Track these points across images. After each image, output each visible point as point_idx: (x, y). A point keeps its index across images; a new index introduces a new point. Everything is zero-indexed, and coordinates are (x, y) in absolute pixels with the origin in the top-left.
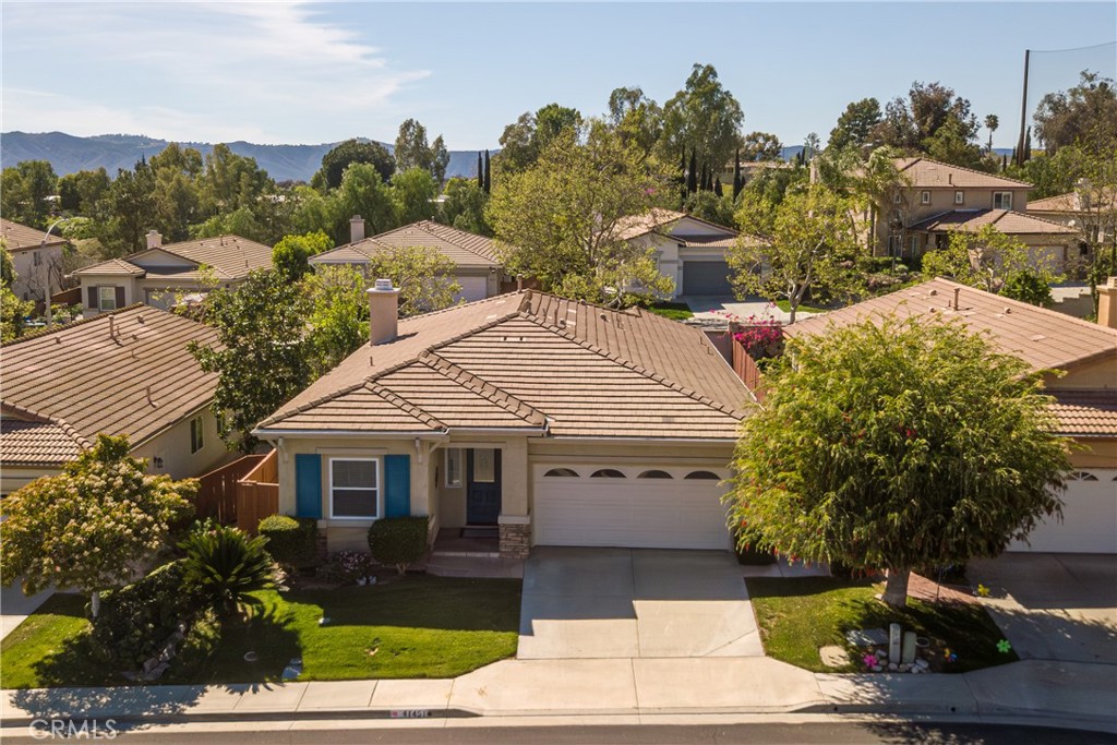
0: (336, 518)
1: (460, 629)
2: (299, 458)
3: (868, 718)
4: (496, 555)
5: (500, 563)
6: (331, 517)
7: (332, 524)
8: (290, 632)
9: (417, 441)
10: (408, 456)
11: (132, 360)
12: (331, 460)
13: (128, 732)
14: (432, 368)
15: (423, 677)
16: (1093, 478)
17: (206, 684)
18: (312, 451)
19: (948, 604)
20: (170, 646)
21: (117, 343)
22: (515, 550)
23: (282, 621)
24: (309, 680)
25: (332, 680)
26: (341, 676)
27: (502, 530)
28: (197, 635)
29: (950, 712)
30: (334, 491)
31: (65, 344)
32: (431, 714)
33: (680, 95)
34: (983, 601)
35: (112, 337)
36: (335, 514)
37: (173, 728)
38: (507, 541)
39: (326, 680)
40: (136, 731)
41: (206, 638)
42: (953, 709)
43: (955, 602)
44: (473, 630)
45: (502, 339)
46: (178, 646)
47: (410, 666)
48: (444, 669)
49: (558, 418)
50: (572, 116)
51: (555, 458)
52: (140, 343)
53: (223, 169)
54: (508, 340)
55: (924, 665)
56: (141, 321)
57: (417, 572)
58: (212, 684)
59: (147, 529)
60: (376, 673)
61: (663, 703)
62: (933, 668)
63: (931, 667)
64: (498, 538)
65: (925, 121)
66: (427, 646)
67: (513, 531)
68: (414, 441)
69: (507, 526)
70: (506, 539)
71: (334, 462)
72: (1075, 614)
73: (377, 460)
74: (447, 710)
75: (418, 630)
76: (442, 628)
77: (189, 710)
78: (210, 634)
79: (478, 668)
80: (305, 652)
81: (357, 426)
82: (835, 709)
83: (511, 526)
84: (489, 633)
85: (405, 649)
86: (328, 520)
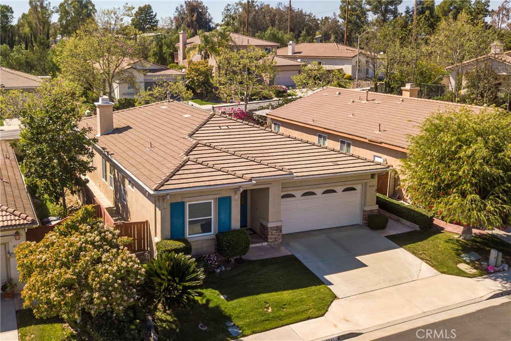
0: (190, 236)
2: (172, 205)
4: (265, 244)
6: (188, 236)
10: (231, 197)
12: (188, 203)
15: (309, 318)
18: (180, 200)
22: (276, 240)
24: (252, 334)
25: (265, 331)
26: (268, 328)
27: (269, 230)
30: (189, 221)
32: (339, 338)
36: (189, 234)
38: (272, 236)
39: (261, 331)
47: (297, 313)
48: (315, 312)
60: (284, 322)
64: (267, 235)
65: (193, 15)
67: (275, 230)
69: (271, 228)
70: (271, 234)
73: (212, 201)
74: (346, 335)
79: (328, 307)
80: (232, 318)
82: (502, 295)
83: (274, 227)
84: (314, 288)
85: (284, 305)
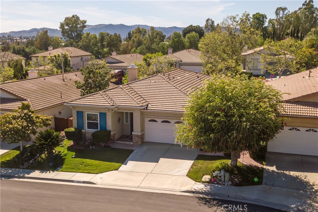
0: (88, 129)
1: (107, 162)
2: (78, 112)
3: (201, 196)
4: (132, 143)
5: (132, 146)
6: (87, 129)
7: (86, 131)
8: (63, 158)
9: (106, 109)
10: (106, 113)
11: (65, 85)
12: (86, 113)
13: (9, 179)
14: (122, 89)
15: (89, 173)
16: (298, 130)
17: (36, 170)
18: (81, 110)
19: (253, 167)
20: (33, 160)
21: (64, 81)
22: (137, 142)
23: (63, 156)
24: (61, 171)
25: (66, 172)
26: (69, 171)
27: (133, 136)
28: (41, 157)
29: (228, 197)
30: (88, 122)
31: (46, 80)
32: (84, 182)
33: (300, 9)
34: (265, 167)
35: (63, 79)
36: (88, 128)
37: (21, 180)
38: (135, 139)
39: (65, 172)
40: (12, 179)
41: (43, 158)
42: (228, 196)
43: (255, 166)
44: (111, 162)
45: (149, 82)
46: (35, 160)
47: (88, 170)
48: (96, 172)
49: (152, 104)
50: (264, 17)
51: (151, 116)
52: (72, 81)
53: (152, 34)
54: (151, 82)
55: (230, 183)
56: (76, 75)
57: (108, 146)
58: (37, 170)
59: (28, 128)
60: (78, 171)
61: (147, 185)
62: (232, 185)
63: (232, 184)
64: (132, 139)
66: (95, 165)
67: (136, 137)
68: (105, 109)
69: (135, 135)
70: (134, 139)
71: (87, 114)
72: (292, 173)
73: (98, 114)
74: (88, 182)
75: (96, 161)
76: (102, 161)
77: (27, 176)
78: (44, 157)
79: (105, 172)
80: (64, 164)
81: (91, 104)
82: (193, 192)
84: (114, 163)
85: (89, 165)
86: (85, 130)
